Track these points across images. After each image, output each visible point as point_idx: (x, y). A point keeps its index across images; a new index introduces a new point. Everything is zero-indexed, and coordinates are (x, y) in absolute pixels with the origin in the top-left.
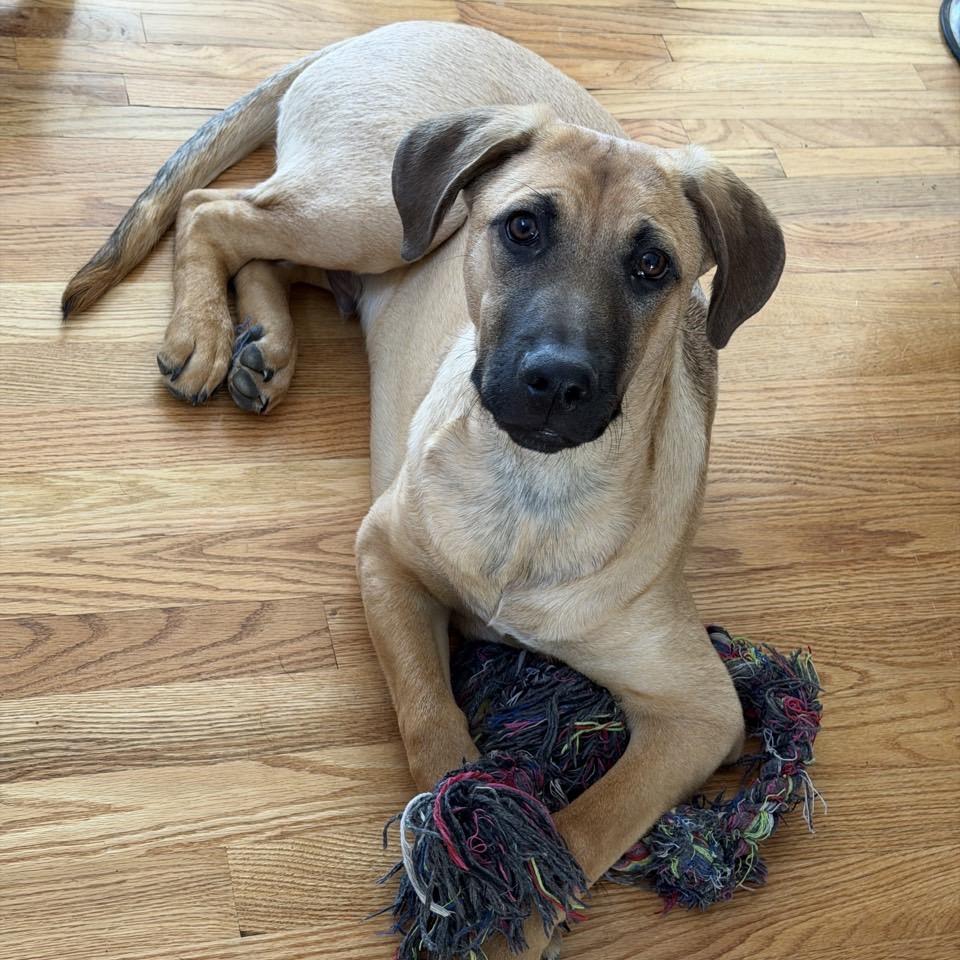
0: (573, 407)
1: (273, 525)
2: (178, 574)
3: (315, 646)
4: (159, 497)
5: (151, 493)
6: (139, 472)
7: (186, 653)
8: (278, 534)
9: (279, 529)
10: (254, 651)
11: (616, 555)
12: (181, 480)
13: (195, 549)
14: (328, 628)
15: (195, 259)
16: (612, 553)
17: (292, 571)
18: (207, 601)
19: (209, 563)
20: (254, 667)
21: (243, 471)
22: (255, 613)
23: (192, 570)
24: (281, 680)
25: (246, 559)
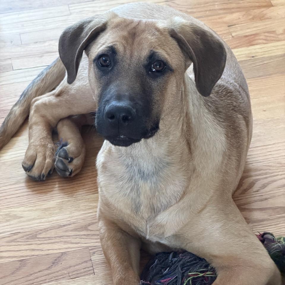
0: (127, 124)
1: (68, 222)
2: (25, 247)
3: (84, 267)
4: (19, 218)
5: (15, 217)
6: (10, 210)
7: (27, 276)
8: (70, 226)
9: (71, 224)
10: (57, 272)
11: (184, 194)
12: (29, 210)
13: (33, 236)
14: (91, 259)
15: (36, 123)
16: (182, 193)
17: (76, 239)
18: (38, 255)
19: (39, 241)
20: (56, 278)
21: (56, 203)
22: (59, 257)
23: (32, 244)
24: (69, 282)
25: (55, 237)
